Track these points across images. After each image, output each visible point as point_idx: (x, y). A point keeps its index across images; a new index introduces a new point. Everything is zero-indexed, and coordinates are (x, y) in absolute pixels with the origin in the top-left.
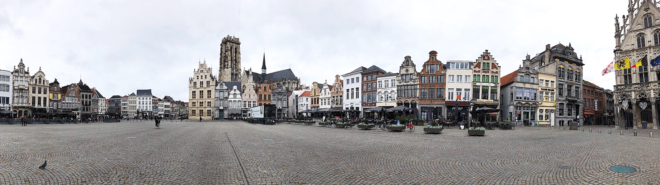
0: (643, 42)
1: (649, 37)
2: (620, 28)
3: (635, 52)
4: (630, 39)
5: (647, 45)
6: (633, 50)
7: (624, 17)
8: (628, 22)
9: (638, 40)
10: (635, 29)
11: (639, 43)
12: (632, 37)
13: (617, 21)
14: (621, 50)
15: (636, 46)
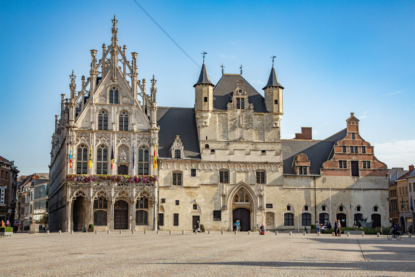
0: (106, 122)
1: (113, 117)
3: (95, 134)
4: (89, 113)
5: (110, 127)
6: (92, 131)
7: (83, 78)
11: (100, 121)
12: (93, 112)
13: (73, 81)
14: (77, 127)
15: (96, 126)
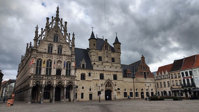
0: (52, 49)
1: (56, 48)
2: (39, 35)
3: (46, 54)
4: (44, 45)
5: (54, 52)
6: (45, 53)
7: (42, 29)
8: (44, 33)
9: (49, 47)
10: (48, 40)
11: (49, 49)
12: (46, 44)
13: (37, 29)
14: (37, 50)
15: (47, 51)
